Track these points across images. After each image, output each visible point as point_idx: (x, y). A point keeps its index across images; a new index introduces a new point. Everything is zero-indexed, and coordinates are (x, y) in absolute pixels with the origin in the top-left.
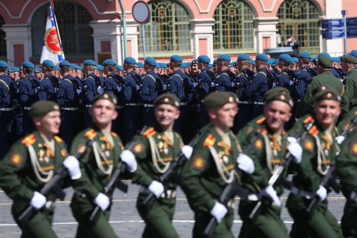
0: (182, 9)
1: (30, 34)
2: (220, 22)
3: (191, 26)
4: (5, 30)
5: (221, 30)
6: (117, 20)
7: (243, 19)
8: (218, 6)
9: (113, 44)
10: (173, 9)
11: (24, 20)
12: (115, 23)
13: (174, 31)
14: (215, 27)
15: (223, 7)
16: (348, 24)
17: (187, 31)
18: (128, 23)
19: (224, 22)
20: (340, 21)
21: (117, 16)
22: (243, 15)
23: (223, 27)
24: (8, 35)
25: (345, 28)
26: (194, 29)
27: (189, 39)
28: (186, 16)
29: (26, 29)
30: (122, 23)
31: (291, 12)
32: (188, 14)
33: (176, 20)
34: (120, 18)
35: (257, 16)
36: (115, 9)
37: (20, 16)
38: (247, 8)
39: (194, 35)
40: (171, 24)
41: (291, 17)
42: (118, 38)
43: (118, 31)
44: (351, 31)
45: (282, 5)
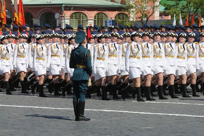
0: (84, 15)
1: (40, 21)
2: (96, 19)
3: (87, 20)
4: (33, 20)
5: (97, 22)
6: (63, 18)
7: (104, 19)
8: (96, 15)
9: (61, 25)
10: (81, 15)
11: (38, 17)
12: (62, 19)
13: (81, 22)
14: (95, 21)
15: (98, 15)
16: (112, 22)
17: (86, 22)
18: (66, 19)
19: (98, 20)
20: (110, 21)
21: (63, 17)
22: (104, 18)
23: (97, 21)
24: (34, 21)
25: (111, 23)
26: (88, 21)
27: (86, 24)
28: (85, 17)
29: (38, 20)
30: (64, 19)
31: (119, 17)
32: (86, 17)
33: (82, 18)
34: (64, 17)
35: (108, 18)
36: (62, 15)
37: (37, 16)
38: (105, 16)
39: (88, 23)
40: (81, 19)
41: (119, 19)
42: (63, 23)
43: (63, 21)
44: (113, 24)
45: (116, 15)
